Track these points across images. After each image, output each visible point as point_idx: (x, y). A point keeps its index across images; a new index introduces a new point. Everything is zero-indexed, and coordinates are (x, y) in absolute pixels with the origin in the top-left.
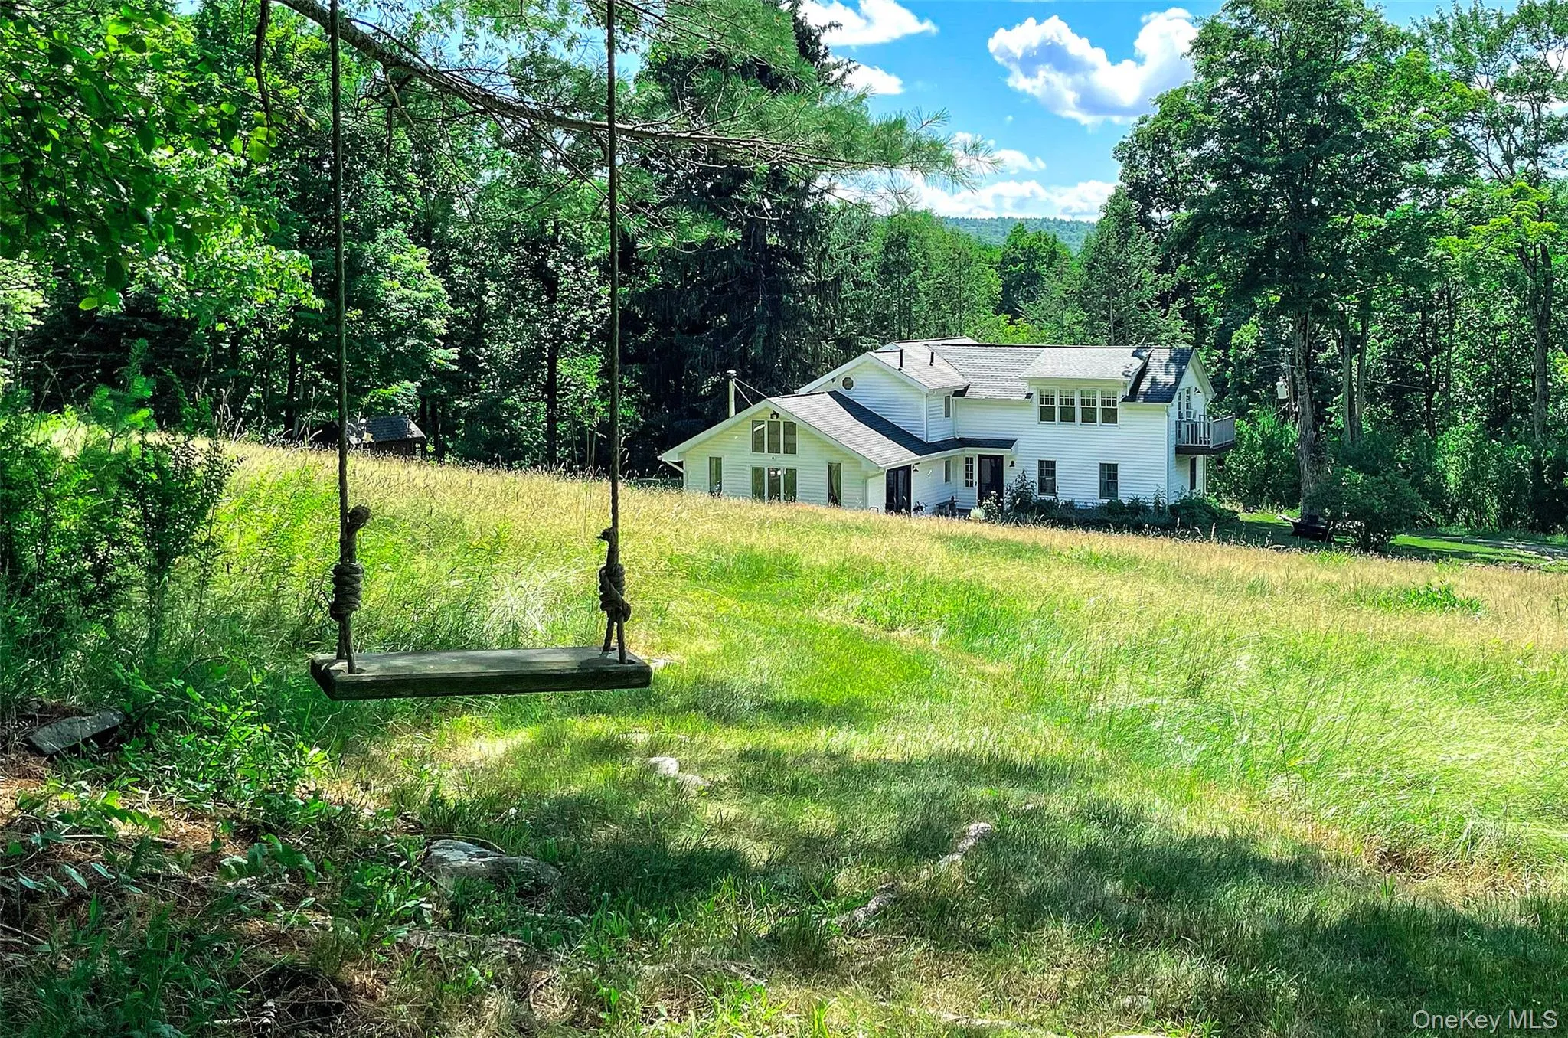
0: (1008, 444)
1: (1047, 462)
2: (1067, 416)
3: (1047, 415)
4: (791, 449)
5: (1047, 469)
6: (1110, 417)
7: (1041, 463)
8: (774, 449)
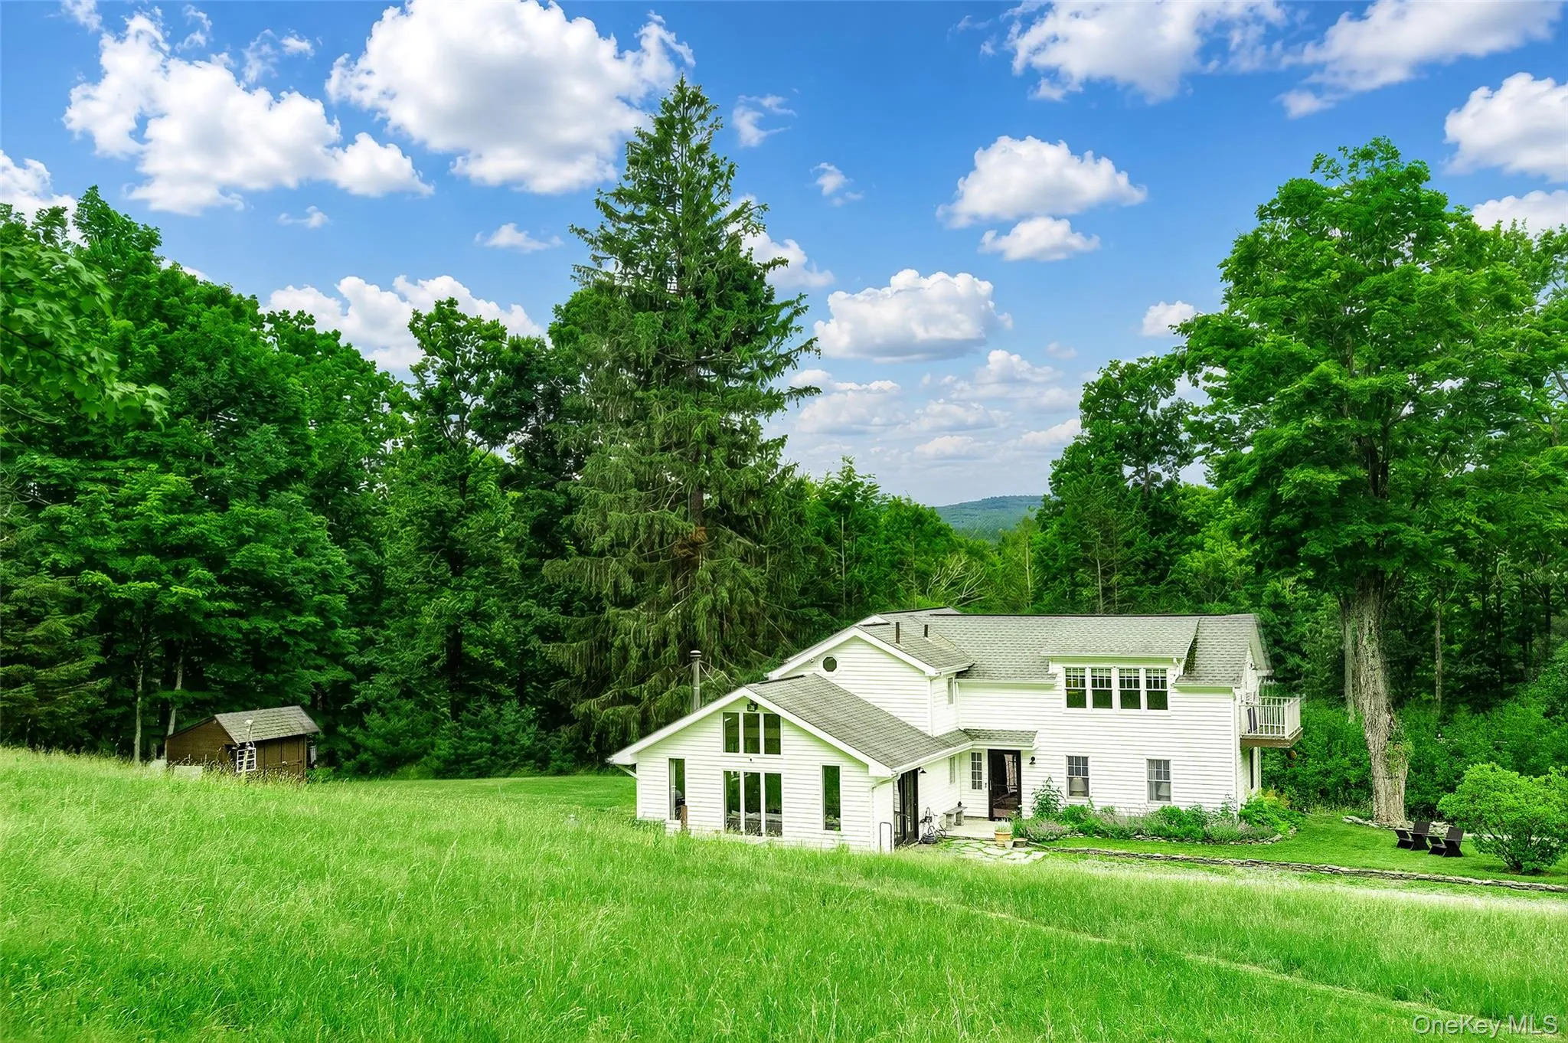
0: (1030, 736)
1: (1077, 758)
2: (1103, 699)
3: (1075, 700)
4: (773, 747)
5: (1078, 766)
6: (1158, 701)
7: (1070, 758)
8: (752, 747)
